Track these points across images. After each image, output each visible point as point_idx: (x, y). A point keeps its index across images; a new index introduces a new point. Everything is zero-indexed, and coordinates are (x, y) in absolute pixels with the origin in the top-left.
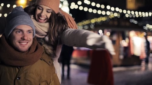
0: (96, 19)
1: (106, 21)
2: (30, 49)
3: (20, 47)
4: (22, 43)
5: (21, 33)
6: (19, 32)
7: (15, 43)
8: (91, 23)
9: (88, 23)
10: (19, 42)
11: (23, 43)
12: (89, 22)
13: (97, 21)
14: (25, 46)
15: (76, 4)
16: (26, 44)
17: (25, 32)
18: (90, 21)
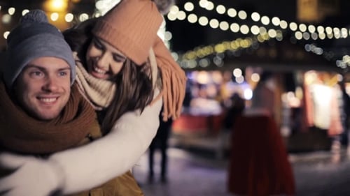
0: (228, 43)
1: (250, 48)
2: (63, 112)
3: (41, 110)
4: (44, 100)
5: (42, 76)
6: (38, 73)
7: (29, 100)
8: (216, 53)
9: (208, 53)
10: (38, 98)
11: (47, 100)
12: (212, 52)
13: (229, 48)
14: (52, 106)
15: (182, 8)
16: (54, 103)
17: (52, 75)
18: (214, 49)
